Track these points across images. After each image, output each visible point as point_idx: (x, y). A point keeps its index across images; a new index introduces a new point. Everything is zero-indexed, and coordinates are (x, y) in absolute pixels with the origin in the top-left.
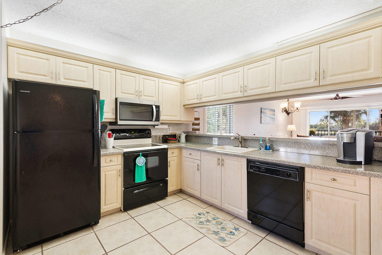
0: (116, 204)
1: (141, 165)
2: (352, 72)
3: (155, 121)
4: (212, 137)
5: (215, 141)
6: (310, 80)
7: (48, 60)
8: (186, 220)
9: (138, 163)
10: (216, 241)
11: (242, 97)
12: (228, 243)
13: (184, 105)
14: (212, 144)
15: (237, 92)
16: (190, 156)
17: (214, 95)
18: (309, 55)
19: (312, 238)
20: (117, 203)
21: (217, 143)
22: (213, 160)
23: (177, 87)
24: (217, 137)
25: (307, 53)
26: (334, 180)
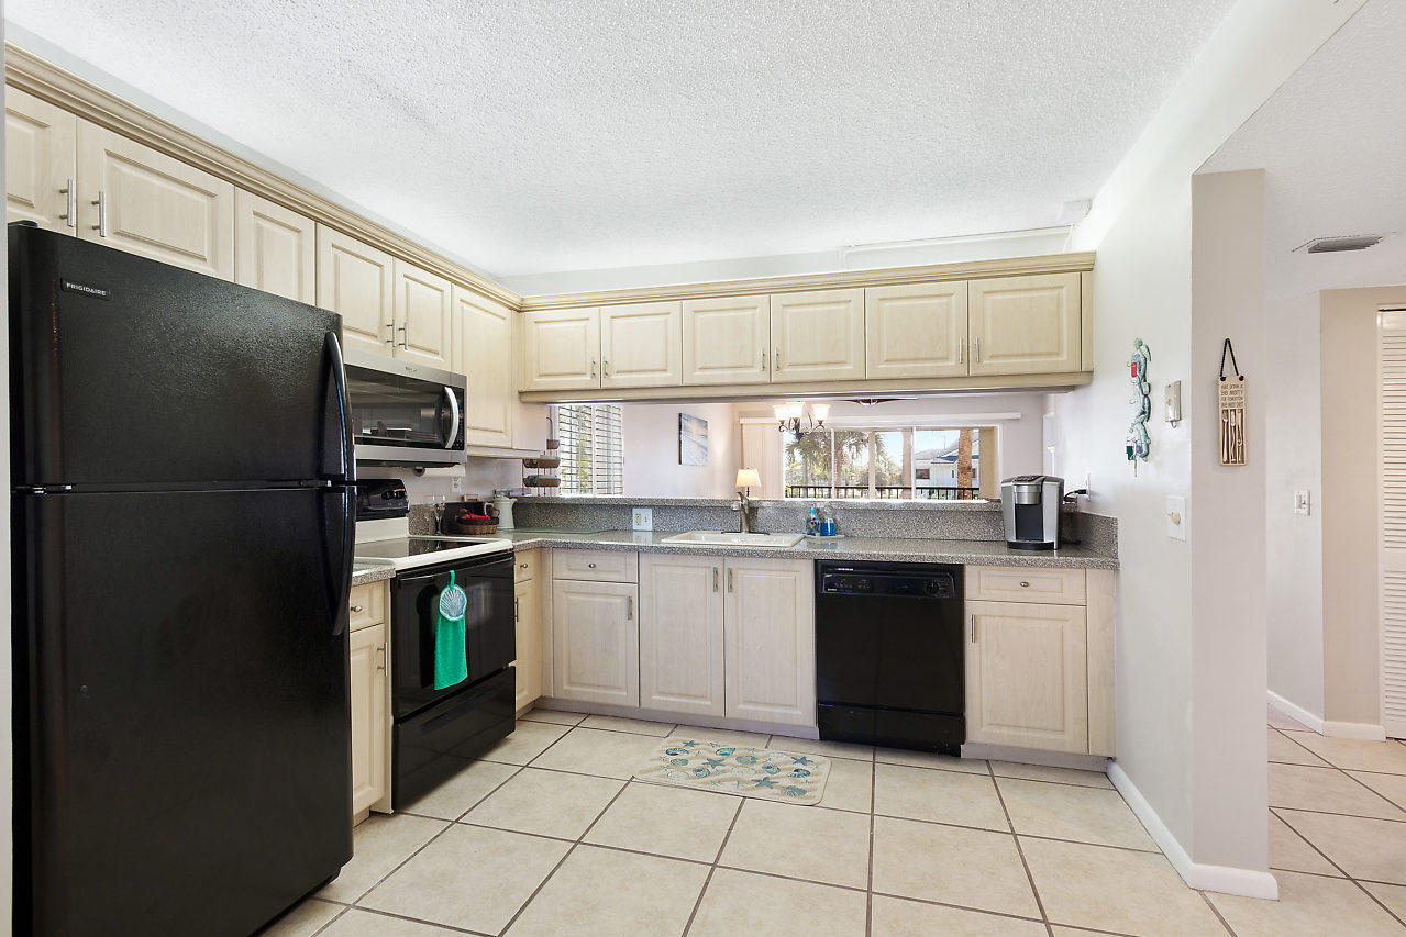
0: (370, 788)
1: (456, 619)
2: (1032, 355)
3: (453, 448)
4: (631, 507)
5: (644, 521)
6: (946, 359)
7: (42, 126)
8: (652, 776)
9: (446, 610)
10: (782, 799)
11: (764, 384)
12: (818, 794)
13: (521, 393)
14: (631, 531)
15: (746, 367)
16: (591, 575)
17: (662, 367)
18: (945, 300)
19: (981, 726)
20: (371, 784)
21: (649, 526)
22: (694, 577)
23: (501, 322)
24: (650, 507)
25: (941, 296)
26: (1027, 585)
